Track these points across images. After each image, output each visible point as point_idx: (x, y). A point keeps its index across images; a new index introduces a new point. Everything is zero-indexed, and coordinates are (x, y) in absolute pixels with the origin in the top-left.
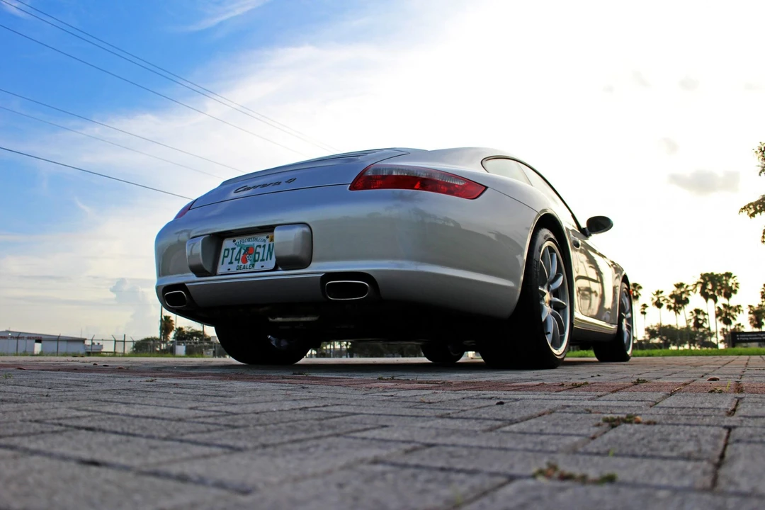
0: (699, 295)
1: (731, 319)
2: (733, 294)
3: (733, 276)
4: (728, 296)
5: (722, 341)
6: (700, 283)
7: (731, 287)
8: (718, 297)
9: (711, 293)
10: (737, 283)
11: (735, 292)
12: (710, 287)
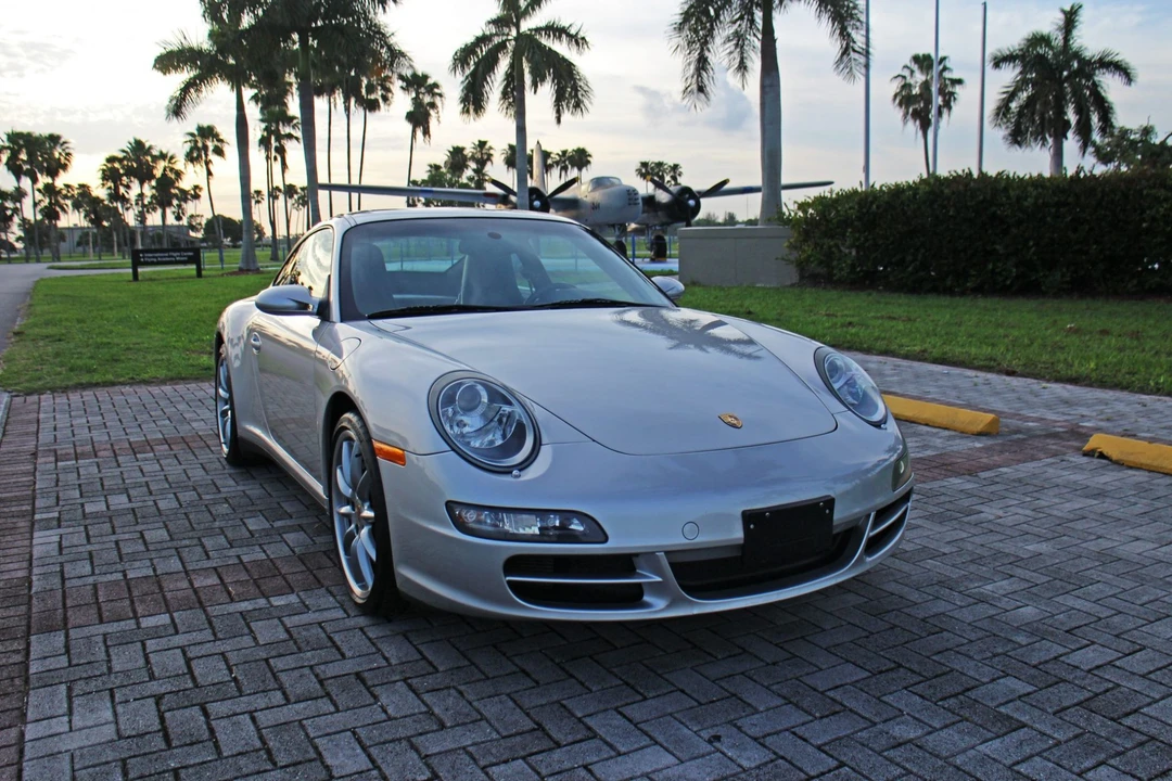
0: (5, 168)
1: (58, 209)
2: (61, 171)
3: (61, 141)
4: (53, 173)
5: (18, 239)
6: (8, 148)
7: (59, 159)
8: (39, 175)
9: (25, 167)
10: (68, 154)
11: (64, 167)
12: (23, 156)
